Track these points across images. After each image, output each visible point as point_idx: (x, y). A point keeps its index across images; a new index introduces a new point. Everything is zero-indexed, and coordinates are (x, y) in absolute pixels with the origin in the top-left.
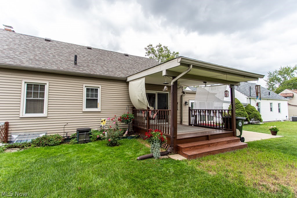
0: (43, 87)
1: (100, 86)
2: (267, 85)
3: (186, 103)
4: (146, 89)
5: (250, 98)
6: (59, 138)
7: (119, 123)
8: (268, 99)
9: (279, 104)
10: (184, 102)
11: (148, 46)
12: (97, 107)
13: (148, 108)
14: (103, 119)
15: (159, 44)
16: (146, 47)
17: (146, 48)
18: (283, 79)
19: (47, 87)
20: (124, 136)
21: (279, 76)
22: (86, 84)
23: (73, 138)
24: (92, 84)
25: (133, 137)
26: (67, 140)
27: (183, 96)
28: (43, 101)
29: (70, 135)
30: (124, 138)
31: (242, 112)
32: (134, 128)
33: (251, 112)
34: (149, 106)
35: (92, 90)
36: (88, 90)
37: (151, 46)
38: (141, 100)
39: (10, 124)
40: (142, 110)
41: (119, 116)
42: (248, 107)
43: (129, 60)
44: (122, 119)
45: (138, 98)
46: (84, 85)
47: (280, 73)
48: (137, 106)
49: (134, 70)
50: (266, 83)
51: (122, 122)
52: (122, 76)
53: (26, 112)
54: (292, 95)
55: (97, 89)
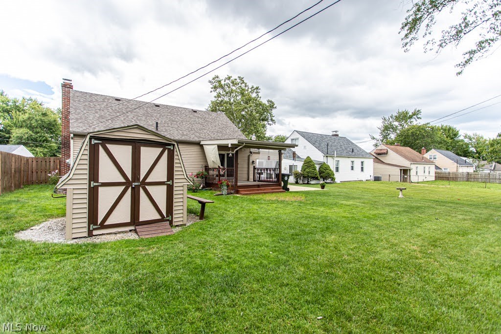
2: (380, 135)
3: (253, 162)
4: (218, 151)
5: (327, 156)
7: (195, 179)
8: (348, 157)
9: (362, 163)
10: (251, 161)
11: (213, 79)
13: (219, 167)
15: (227, 76)
16: (211, 80)
18: (400, 128)
20: (200, 188)
21: (396, 123)
25: (207, 190)
27: (250, 157)
30: (200, 190)
31: (313, 170)
32: (206, 183)
33: (324, 171)
34: (220, 166)
37: (218, 77)
38: (215, 161)
40: (214, 169)
41: (195, 173)
42: (322, 165)
43: (198, 117)
44: (197, 176)
45: (213, 160)
47: (397, 118)
48: (211, 165)
49: (205, 131)
50: (379, 131)
51: (197, 177)
52: (196, 139)
54: (385, 151)
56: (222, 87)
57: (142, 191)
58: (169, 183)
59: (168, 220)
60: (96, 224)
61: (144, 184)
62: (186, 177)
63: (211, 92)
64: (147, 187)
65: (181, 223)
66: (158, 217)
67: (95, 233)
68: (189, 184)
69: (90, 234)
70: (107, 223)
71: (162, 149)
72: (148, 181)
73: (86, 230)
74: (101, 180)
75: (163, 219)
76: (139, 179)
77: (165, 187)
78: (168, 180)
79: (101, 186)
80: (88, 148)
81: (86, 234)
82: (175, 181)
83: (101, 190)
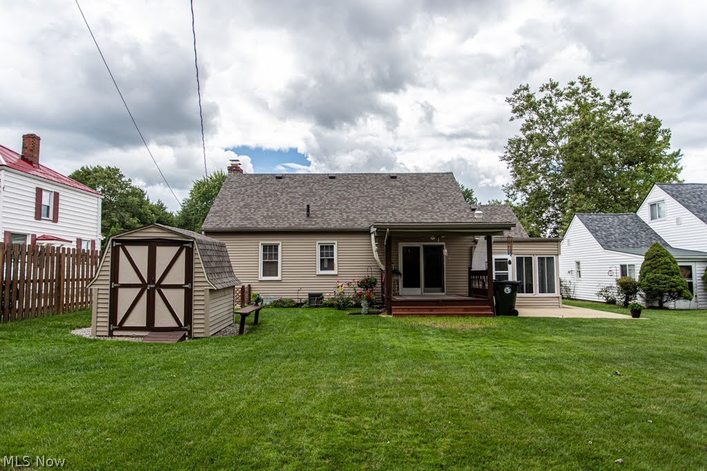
0: (276, 247)
1: (336, 242)
6: (293, 301)
11: (515, 93)
12: (333, 269)
14: (340, 284)
15: (549, 82)
16: (511, 96)
17: (509, 97)
19: (280, 248)
22: (319, 241)
23: (305, 303)
24: (327, 241)
26: (299, 305)
28: (277, 262)
29: (303, 301)
35: (327, 247)
36: (322, 247)
37: (526, 89)
39: (252, 286)
43: (394, 187)
46: (317, 242)
53: (263, 276)
55: (333, 246)
56: (533, 106)
57: (157, 294)
58: (187, 286)
59: (186, 330)
60: (115, 325)
61: (159, 286)
62: (207, 280)
63: (512, 119)
64: (162, 290)
65: (203, 335)
66: (176, 325)
67: (115, 333)
68: (211, 288)
69: (111, 335)
70: (126, 324)
71: (179, 248)
72: (163, 283)
73: (107, 329)
74: (121, 282)
75: (180, 328)
76: (154, 281)
77: (182, 292)
78: (186, 283)
79: (120, 287)
80: (110, 250)
81: (107, 334)
82: (194, 284)
83: (121, 291)
